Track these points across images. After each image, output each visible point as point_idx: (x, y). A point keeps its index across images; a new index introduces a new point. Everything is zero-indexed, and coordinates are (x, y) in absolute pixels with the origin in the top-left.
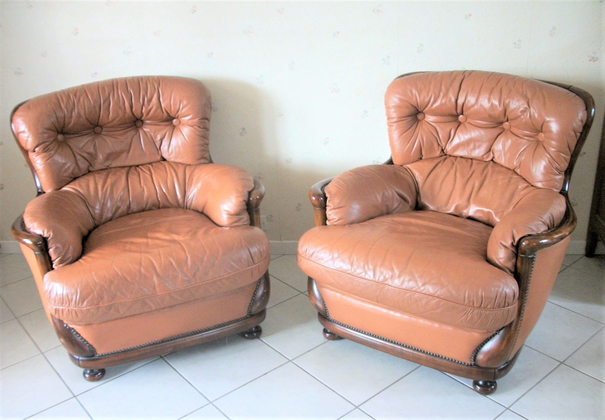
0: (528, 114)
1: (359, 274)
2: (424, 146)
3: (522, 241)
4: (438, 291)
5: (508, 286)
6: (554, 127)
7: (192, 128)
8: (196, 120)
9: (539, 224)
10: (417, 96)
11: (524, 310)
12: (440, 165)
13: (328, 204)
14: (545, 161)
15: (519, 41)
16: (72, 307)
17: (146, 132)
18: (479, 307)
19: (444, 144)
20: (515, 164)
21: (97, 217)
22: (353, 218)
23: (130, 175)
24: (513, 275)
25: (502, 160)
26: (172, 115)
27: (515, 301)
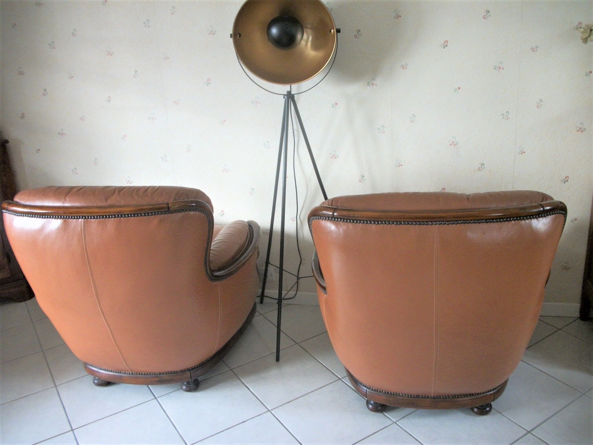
15: (507, 112)
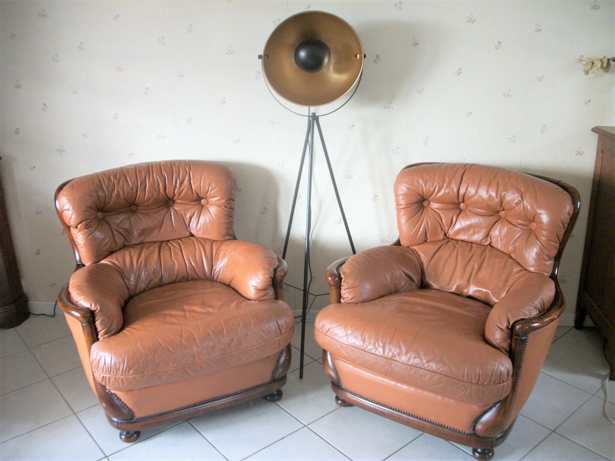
0: (522, 206)
1: (370, 350)
2: (428, 229)
3: (516, 324)
4: (440, 368)
5: (503, 365)
6: (545, 218)
7: (220, 209)
8: (223, 201)
9: (532, 309)
10: (423, 185)
11: (518, 385)
12: (443, 247)
13: (342, 284)
14: (537, 248)
15: (514, 136)
16: (119, 375)
17: (177, 210)
18: (477, 384)
19: (446, 228)
20: (510, 249)
21: (132, 288)
22: (365, 296)
23: (162, 250)
24: (508, 354)
25: (499, 245)
26: (201, 195)
27: (509, 378)
